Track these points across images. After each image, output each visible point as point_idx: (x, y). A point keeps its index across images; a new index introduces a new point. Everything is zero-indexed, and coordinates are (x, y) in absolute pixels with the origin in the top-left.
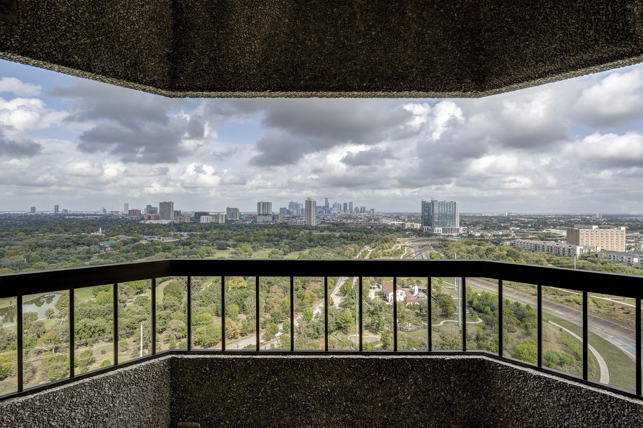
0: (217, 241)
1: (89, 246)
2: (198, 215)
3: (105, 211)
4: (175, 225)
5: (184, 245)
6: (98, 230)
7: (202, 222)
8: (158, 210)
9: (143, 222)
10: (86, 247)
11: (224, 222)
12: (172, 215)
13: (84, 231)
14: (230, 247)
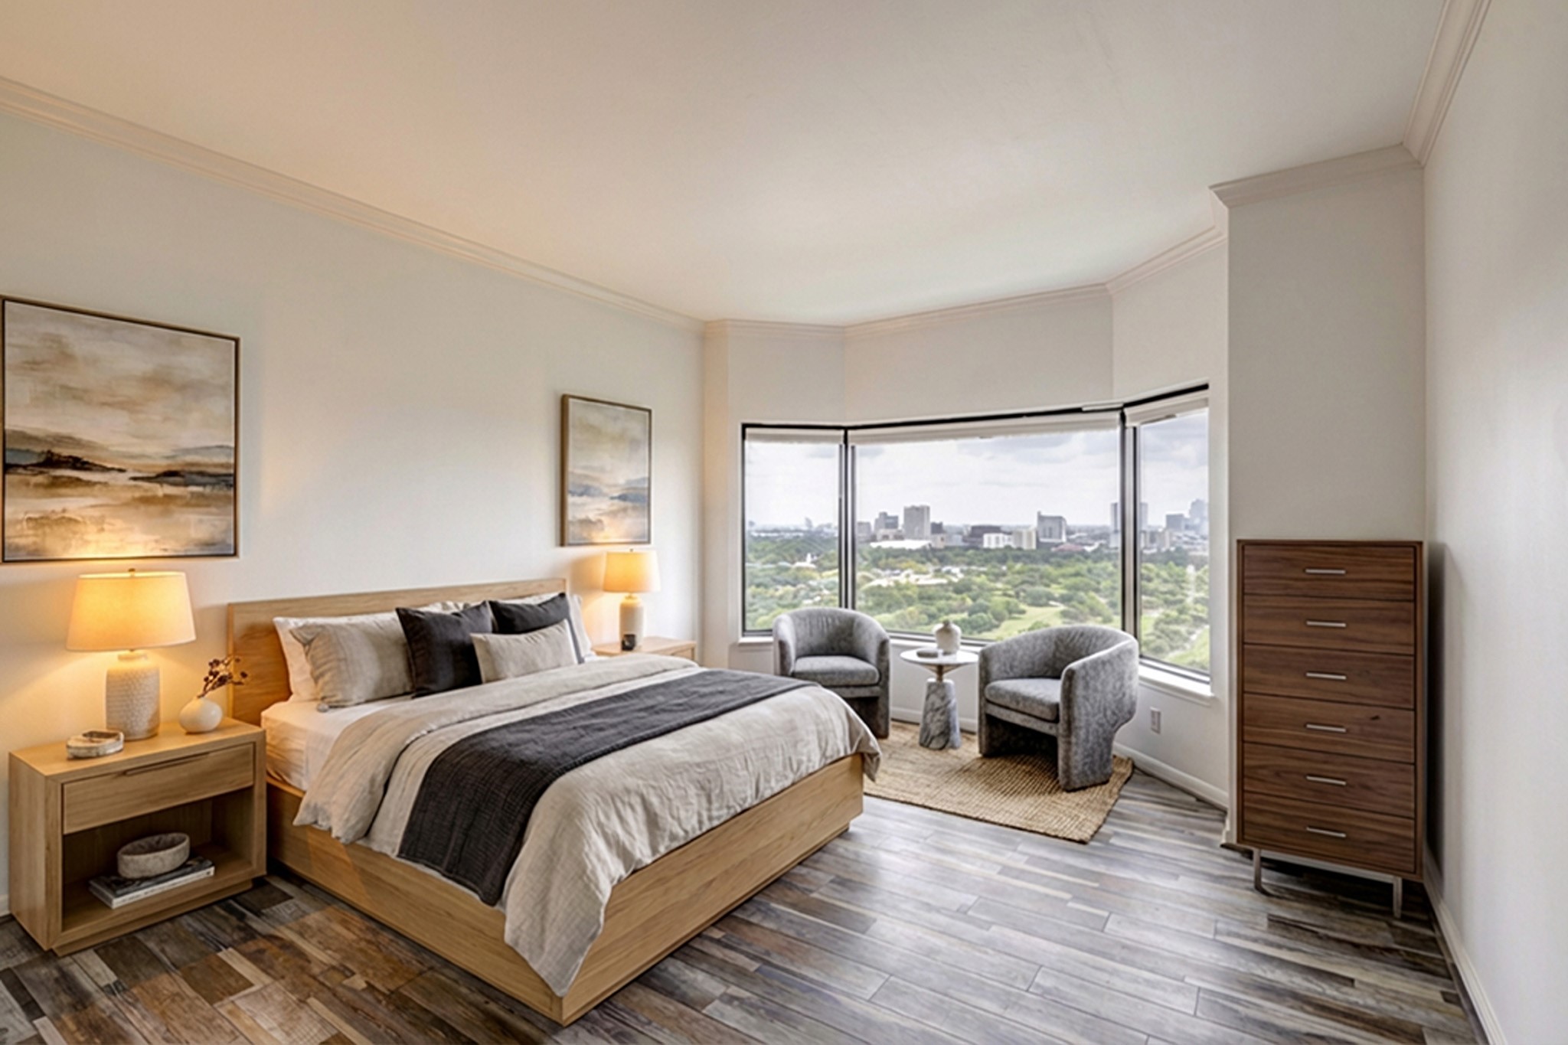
0: (1025, 587)
1: (794, 585)
2: (978, 532)
3: (809, 522)
4: (933, 550)
5: (958, 591)
6: (805, 560)
7: (986, 545)
8: (901, 521)
9: (874, 545)
10: (789, 588)
11: (1034, 547)
12: (927, 530)
13: (785, 559)
14: (1055, 600)
